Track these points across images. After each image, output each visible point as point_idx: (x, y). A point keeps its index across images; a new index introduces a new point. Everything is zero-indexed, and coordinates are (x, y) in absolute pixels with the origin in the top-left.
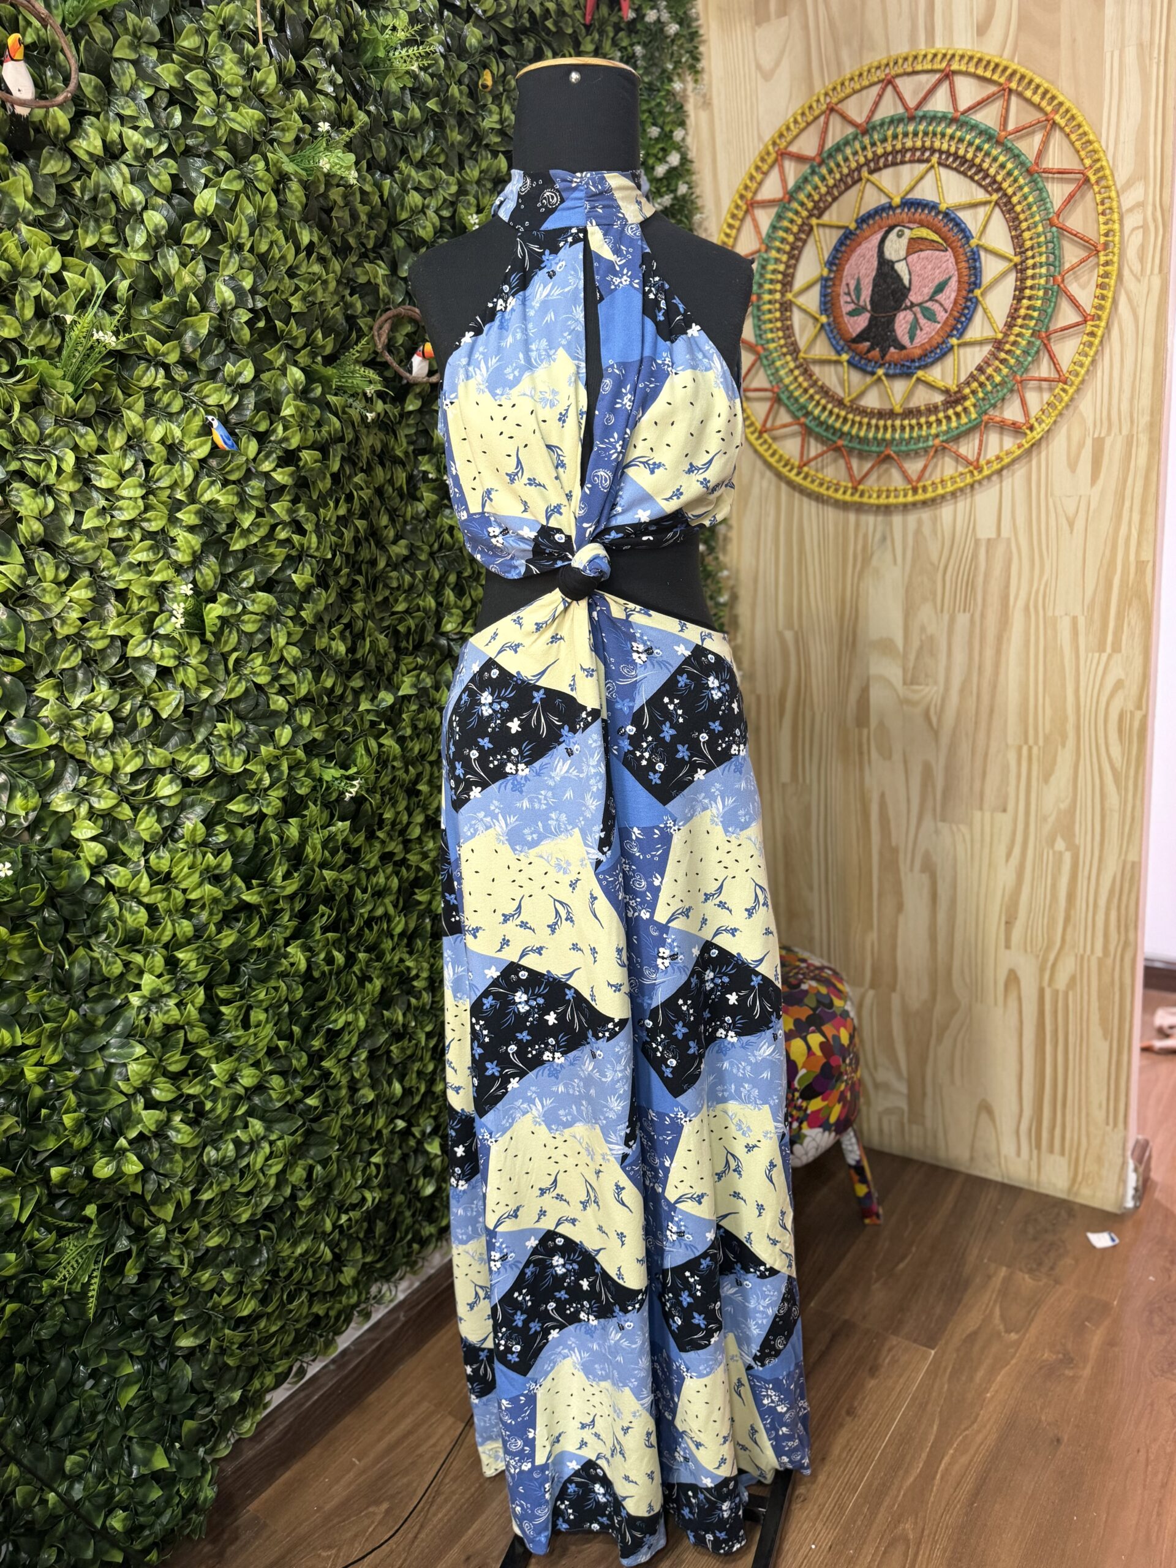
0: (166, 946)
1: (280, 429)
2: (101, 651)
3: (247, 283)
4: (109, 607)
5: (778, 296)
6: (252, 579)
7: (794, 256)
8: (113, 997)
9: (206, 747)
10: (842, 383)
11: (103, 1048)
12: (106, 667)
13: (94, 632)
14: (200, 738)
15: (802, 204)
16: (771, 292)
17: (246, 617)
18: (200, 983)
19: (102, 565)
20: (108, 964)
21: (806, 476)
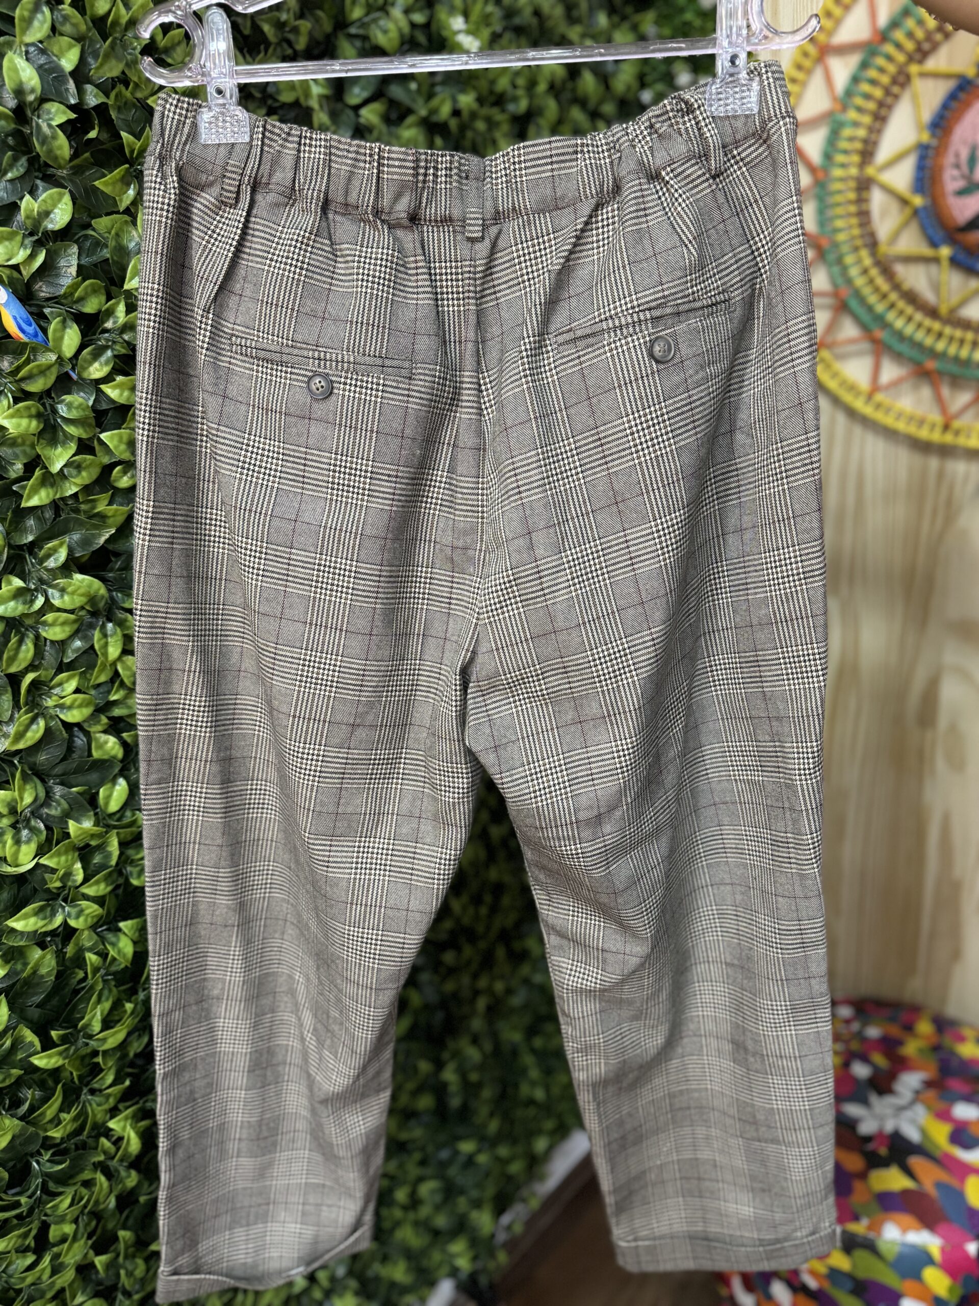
1: (121, 308)
3: (68, 62)
5: (854, 171)
6: (62, 555)
7: (880, 118)
10: (936, 287)
15: (899, 46)
16: (843, 166)
17: (50, 617)
21: (878, 406)
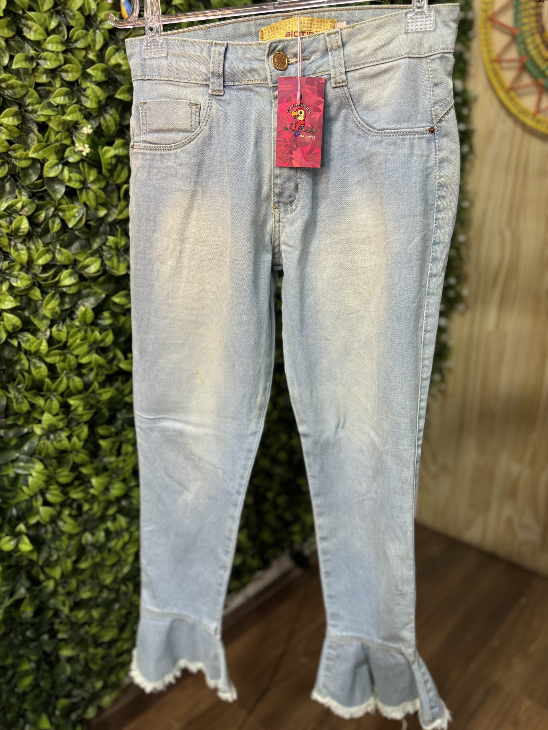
0: (62, 395)
2: (23, 169)
4: (31, 135)
8: (22, 426)
9: (99, 253)
11: (13, 461)
12: (28, 182)
13: (19, 153)
14: (95, 246)
18: (86, 423)
19: (28, 101)
20: (18, 403)
21: (538, 121)
